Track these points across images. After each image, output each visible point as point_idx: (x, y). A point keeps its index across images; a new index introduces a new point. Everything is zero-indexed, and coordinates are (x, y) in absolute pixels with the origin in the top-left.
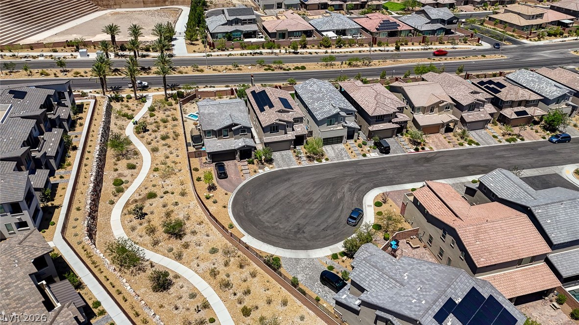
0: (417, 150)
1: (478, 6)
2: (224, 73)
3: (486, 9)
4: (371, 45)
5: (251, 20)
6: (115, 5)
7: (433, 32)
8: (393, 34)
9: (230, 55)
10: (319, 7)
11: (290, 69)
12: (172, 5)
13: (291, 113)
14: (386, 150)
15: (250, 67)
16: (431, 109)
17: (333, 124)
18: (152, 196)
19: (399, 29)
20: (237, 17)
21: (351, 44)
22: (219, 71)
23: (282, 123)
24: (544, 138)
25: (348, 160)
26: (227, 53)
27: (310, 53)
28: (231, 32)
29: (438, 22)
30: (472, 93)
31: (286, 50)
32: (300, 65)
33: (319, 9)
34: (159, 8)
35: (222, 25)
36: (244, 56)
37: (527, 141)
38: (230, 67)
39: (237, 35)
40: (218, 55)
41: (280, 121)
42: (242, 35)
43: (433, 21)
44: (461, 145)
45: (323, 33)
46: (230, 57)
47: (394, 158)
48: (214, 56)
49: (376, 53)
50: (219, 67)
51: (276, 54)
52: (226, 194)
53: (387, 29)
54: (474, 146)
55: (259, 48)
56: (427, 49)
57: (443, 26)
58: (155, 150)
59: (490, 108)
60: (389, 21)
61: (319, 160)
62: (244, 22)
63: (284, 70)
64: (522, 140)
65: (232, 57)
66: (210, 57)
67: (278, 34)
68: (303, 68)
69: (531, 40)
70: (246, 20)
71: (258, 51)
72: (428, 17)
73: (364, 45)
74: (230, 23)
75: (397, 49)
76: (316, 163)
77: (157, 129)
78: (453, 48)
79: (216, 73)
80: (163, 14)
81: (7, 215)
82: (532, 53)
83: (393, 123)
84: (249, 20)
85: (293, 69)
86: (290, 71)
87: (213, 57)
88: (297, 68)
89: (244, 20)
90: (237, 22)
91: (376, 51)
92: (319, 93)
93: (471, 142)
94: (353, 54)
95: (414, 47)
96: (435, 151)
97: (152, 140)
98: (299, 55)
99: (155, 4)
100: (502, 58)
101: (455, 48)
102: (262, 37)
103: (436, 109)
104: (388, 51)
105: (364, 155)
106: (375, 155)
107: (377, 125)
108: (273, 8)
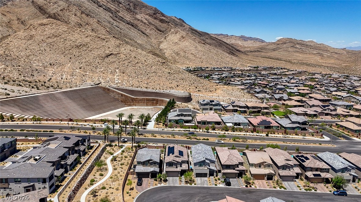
0: (247, 186)
1: (334, 117)
2: (166, 138)
3: (339, 119)
4: (252, 132)
5: (189, 115)
6: (133, 105)
7: (293, 128)
8: (267, 127)
9: (174, 130)
10: (233, 111)
11: (200, 139)
12: (160, 106)
13: (181, 158)
14: (229, 184)
15: (180, 137)
17: (202, 166)
18: (104, 188)
19: (271, 125)
20: (182, 113)
21: (241, 130)
22: (164, 137)
23: (175, 162)
24: (331, 191)
25: (206, 186)
26: (172, 129)
27: (216, 133)
28: (178, 120)
29: (296, 123)
31: (203, 130)
32: (206, 138)
33: (233, 112)
34: (153, 107)
35: (175, 116)
36: (180, 132)
37: (318, 191)
38: (170, 136)
39: (181, 121)
40: (167, 130)
41: (174, 161)
42: (183, 122)
43: (293, 123)
44: (275, 187)
45: (226, 124)
46: (173, 131)
47: (232, 189)
48: (165, 130)
49: (254, 136)
50: (165, 135)
51: (197, 131)
52: (137, 193)
53: (264, 124)
54: (282, 189)
55: (189, 128)
56: (286, 137)
57: (299, 126)
58: (115, 169)
59: (298, 170)
60: (266, 120)
61: (191, 184)
62: (185, 116)
63: (197, 139)
64: (316, 190)
65: (174, 131)
66: (163, 131)
67: (202, 122)
68: (208, 139)
69: (359, 138)
70: (186, 115)
71: (188, 130)
72: (291, 120)
73: (249, 132)
74: (178, 115)
75: (267, 135)
76: (189, 185)
77: (120, 160)
78: (303, 138)
79: (162, 138)
80: (154, 110)
81: (40, 183)
83: (236, 170)
84: (188, 115)
85: (202, 140)
86: (200, 140)
87: (164, 131)
88: (204, 139)
89: (185, 115)
90: (182, 115)
91: (254, 135)
92: (201, 150)
93: (281, 187)
94: (240, 135)
95: (278, 136)
96: (258, 188)
97: (116, 165)
98: (209, 133)
99: (151, 105)
100: (333, 146)
101: (305, 138)
102: (194, 123)
104: (261, 136)
105: (216, 185)
106: (222, 185)
107: (227, 170)
108: (207, 110)
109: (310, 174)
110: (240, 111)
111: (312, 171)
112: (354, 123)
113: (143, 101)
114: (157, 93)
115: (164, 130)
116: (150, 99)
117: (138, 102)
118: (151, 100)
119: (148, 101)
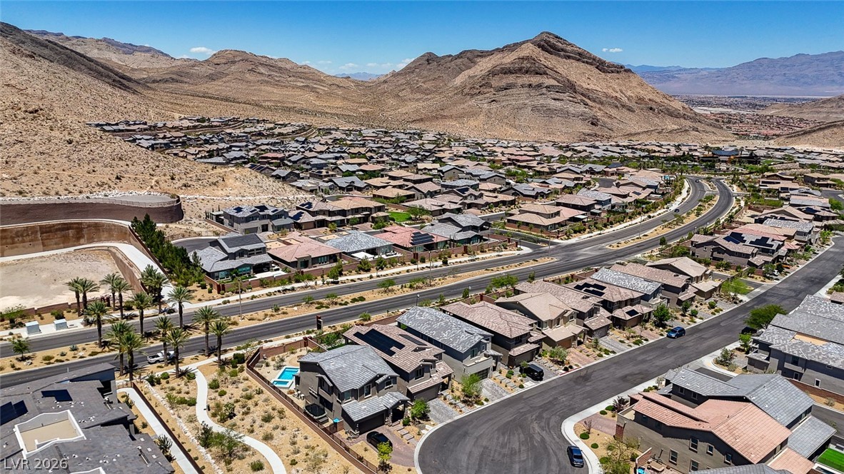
0: (566, 370)
3: (492, 212)
4: (414, 263)
5: (260, 249)
7: (469, 240)
8: (430, 247)
9: (253, 297)
10: (315, 225)
11: (347, 303)
12: (91, 243)
13: (427, 350)
14: (537, 375)
15: (296, 308)
16: (557, 321)
17: (476, 355)
19: (435, 240)
20: (242, 247)
21: (393, 263)
22: (259, 320)
23: (427, 363)
24: (662, 335)
25: (508, 396)
26: (249, 294)
27: (352, 280)
28: (237, 268)
29: (469, 230)
30: (583, 298)
31: (323, 281)
32: (357, 295)
34: (72, 249)
35: (221, 260)
36: (273, 297)
37: (651, 341)
38: (269, 311)
39: (244, 271)
40: (238, 300)
41: (425, 361)
42: (252, 270)
43: (464, 229)
44: (600, 356)
45: (353, 255)
46: (254, 300)
47: (553, 383)
48: (232, 301)
49: (424, 271)
51: (312, 287)
52: (409, 470)
53: (423, 242)
54: (612, 355)
55: (290, 282)
56: (474, 260)
57: (476, 233)
58: (268, 437)
59: (603, 313)
60: (427, 234)
61: (478, 403)
62: (250, 253)
63: (341, 304)
64: (646, 340)
65: (257, 299)
66: (228, 304)
67: (299, 263)
68: (362, 299)
69: (562, 239)
70: (253, 250)
71: (288, 287)
72: (458, 225)
73: (407, 263)
74: (232, 256)
75: (445, 263)
76: (478, 407)
77: (245, 410)
78: (499, 256)
79: (258, 323)
80: (84, 257)
82: (575, 252)
83: (531, 343)
84: (257, 249)
85: (352, 302)
86: (349, 306)
87: (231, 304)
88: (355, 300)
89: (250, 250)
90: (241, 253)
91: (423, 268)
93: (607, 352)
94: (401, 275)
95: (458, 260)
96: (583, 367)
97: (252, 426)
98: (341, 285)
99: (62, 245)
100: (552, 261)
101: (501, 256)
102: (278, 270)
103: (561, 321)
104: (436, 267)
105: (521, 387)
106: (530, 384)
107: (516, 349)
108: (256, 232)
109: (620, 313)
110: (334, 221)
111: (620, 307)
112: (538, 213)
113: (28, 235)
114: (70, 205)
115: (229, 302)
116: (54, 225)
117: (9, 241)
118: (57, 230)
119: (46, 232)
